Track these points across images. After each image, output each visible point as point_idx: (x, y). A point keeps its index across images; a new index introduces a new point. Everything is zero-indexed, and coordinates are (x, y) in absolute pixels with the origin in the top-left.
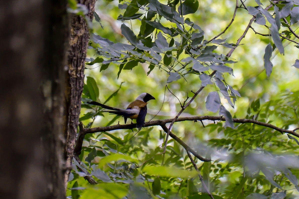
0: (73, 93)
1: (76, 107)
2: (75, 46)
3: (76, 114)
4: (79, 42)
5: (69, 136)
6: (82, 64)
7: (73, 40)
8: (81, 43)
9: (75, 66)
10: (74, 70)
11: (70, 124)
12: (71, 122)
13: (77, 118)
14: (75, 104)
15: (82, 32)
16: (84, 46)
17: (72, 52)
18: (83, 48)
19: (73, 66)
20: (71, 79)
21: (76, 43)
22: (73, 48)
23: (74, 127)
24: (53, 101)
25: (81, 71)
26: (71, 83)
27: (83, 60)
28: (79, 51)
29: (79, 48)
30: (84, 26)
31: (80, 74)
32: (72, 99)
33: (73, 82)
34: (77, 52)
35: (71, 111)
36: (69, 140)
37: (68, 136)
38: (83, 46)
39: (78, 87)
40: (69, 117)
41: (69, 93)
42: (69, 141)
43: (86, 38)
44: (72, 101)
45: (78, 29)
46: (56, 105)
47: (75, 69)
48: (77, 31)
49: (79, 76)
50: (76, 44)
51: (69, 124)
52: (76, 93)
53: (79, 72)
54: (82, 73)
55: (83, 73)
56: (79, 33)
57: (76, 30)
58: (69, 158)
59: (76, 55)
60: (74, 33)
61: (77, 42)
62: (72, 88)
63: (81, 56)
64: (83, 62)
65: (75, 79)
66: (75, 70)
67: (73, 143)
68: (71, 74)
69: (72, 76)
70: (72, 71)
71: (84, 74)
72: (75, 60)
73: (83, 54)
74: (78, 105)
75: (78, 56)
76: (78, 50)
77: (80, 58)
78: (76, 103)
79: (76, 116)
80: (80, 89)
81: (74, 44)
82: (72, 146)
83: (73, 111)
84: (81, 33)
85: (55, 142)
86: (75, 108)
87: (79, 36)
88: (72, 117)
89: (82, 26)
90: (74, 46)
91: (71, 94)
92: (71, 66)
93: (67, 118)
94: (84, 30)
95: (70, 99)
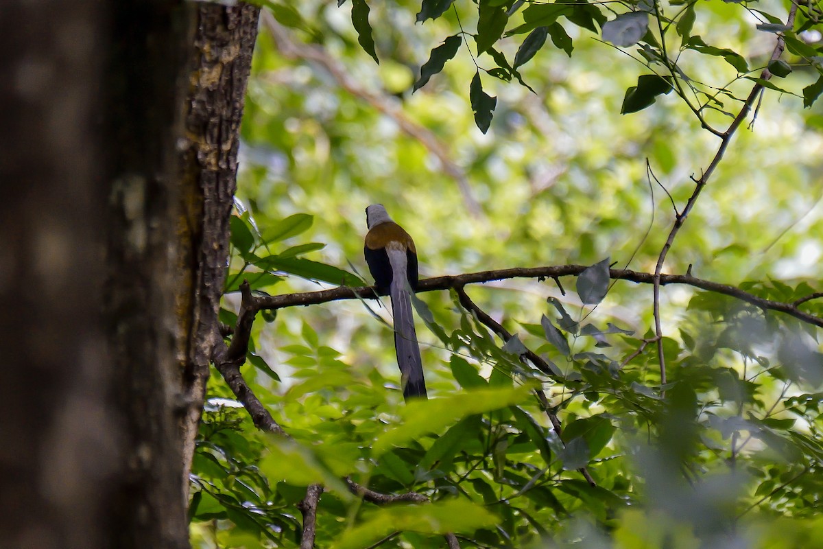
0: (210, 210)
1: (215, 246)
2: (215, 89)
3: (216, 265)
4: (224, 78)
5: (200, 323)
6: (231, 136)
7: (210, 73)
8: (230, 82)
9: (215, 140)
10: (211, 151)
11: (201, 292)
12: (204, 287)
13: (220, 276)
14: (214, 240)
15: (232, 53)
16: (238, 90)
17: (206, 103)
18: (234, 95)
19: (209, 142)
20: (205, 174)
21: (216, 80)
22: (210, 94)
23: (213, 301)
24: (150, 230)
25: (229, 152)
26: (202, 187)
27: (234, 126)
28: (225, 102)
29: (226, 94)
30: (237, 37)
31: (228, 162)
32: (206, 226)
33: (210, 182)
34: (219, 104)
35: (204, 257)
36: (200, 333)
37: (196, 324)
38: (235, 89)
39: (221, 196)
40: (199, 273)
41: (198, 211)
42: (198, 336)
43: (243, 68)
44: (208, 231)
45: (223, 44)
46: (156, 238)
47: (215, 149)
48: (219, 49)
49: (224, 166)
50: (217, 83)
51: (198, 292)
52: (217, 212)
53: (225, 157)
54: (231, 158)
55: (235, 160)
56: (223, 56)
57: (218, 46)
58: (199, 381)
59: (217, 112)
60: (211, 56)
61: (220, 79)
62: (206, 199)
63: (230, 114)
64: (234, 131)
65: (214, 175)
66: (216, 152)
67: (209, 341)
68: (203, 162)
69: (205, 167)
70: (206, 154)
71: (237, 162)
72: (214, 125)
73: (235, 108)
74: (222, 242)
75: (221, 116)
76: (221, 100)
77: (227, 121)
78: (215, 237)
79: (217, 272)
80: (228, 201)
81: (213, 83)
82: (205, 348)
83: (209, 259)
84: (229, 54)
85: (153, 335)
86: (215, 251)
87: (225, 63)
88: (206, 273)
89: (231, 38)
90: (211, 90)
91: (203, 213)
92: (203, 142)
93: (194, 277)
94: (238, 47)
95: (201, 226)
